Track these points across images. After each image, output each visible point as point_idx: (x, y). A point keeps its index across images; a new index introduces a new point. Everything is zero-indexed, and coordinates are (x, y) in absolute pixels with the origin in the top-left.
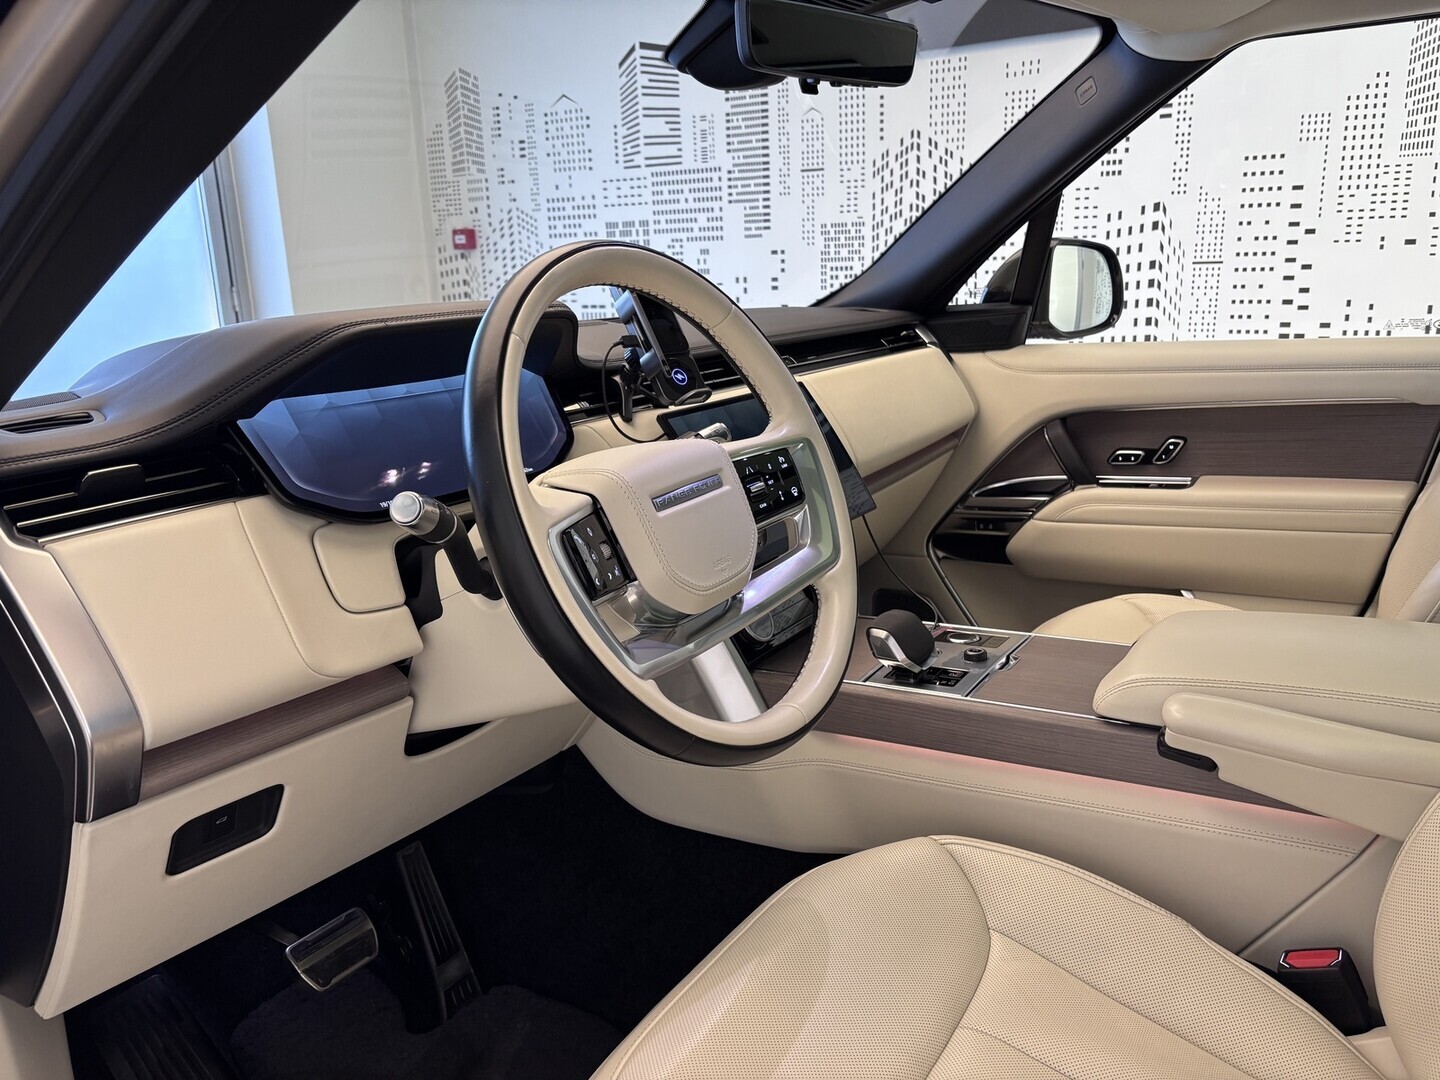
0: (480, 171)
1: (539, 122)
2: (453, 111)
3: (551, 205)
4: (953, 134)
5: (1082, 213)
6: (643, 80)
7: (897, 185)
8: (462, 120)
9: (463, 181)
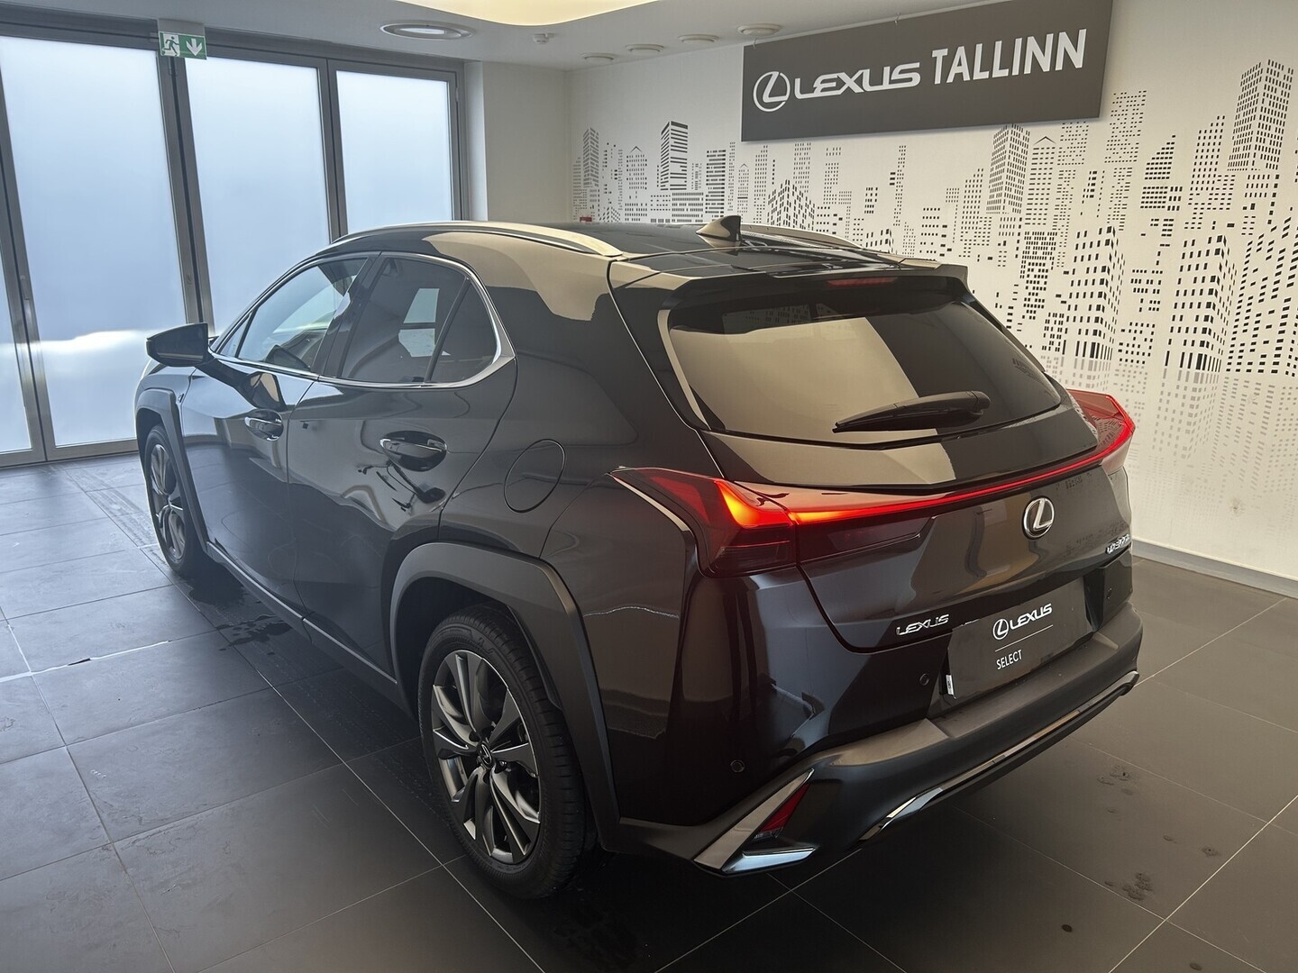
0: (597, 185)
1: (625, 159)
2: (586, 152)
3: (627, 207)
4: (803, 184)
5: (856, 232)
6: (672, 142)
7: (778, 210)
8: (590, 156)
9: (589, 189)
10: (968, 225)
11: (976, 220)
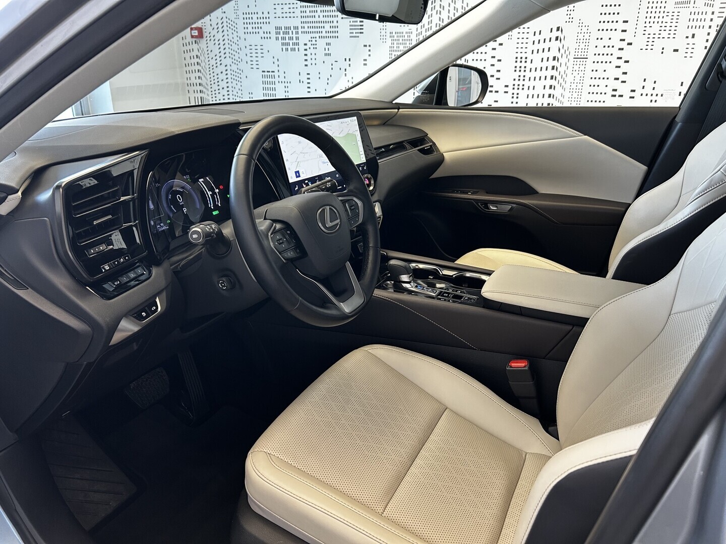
3: (245, 16)
10: (652, 20)
11: (661, 15)
